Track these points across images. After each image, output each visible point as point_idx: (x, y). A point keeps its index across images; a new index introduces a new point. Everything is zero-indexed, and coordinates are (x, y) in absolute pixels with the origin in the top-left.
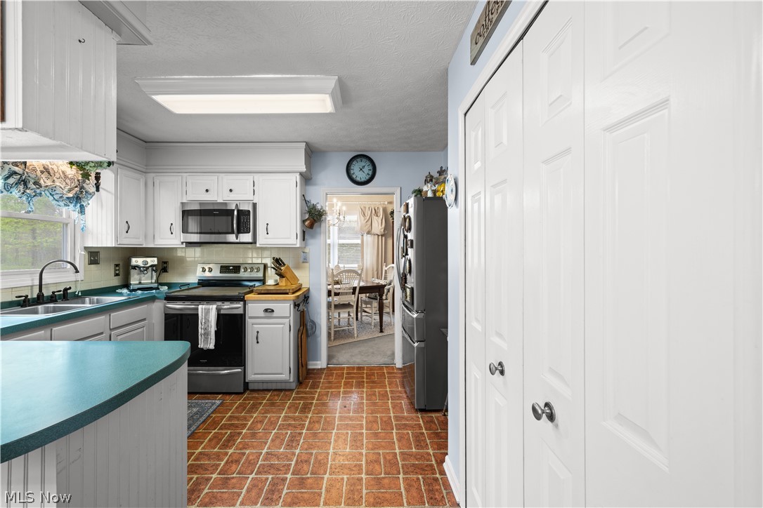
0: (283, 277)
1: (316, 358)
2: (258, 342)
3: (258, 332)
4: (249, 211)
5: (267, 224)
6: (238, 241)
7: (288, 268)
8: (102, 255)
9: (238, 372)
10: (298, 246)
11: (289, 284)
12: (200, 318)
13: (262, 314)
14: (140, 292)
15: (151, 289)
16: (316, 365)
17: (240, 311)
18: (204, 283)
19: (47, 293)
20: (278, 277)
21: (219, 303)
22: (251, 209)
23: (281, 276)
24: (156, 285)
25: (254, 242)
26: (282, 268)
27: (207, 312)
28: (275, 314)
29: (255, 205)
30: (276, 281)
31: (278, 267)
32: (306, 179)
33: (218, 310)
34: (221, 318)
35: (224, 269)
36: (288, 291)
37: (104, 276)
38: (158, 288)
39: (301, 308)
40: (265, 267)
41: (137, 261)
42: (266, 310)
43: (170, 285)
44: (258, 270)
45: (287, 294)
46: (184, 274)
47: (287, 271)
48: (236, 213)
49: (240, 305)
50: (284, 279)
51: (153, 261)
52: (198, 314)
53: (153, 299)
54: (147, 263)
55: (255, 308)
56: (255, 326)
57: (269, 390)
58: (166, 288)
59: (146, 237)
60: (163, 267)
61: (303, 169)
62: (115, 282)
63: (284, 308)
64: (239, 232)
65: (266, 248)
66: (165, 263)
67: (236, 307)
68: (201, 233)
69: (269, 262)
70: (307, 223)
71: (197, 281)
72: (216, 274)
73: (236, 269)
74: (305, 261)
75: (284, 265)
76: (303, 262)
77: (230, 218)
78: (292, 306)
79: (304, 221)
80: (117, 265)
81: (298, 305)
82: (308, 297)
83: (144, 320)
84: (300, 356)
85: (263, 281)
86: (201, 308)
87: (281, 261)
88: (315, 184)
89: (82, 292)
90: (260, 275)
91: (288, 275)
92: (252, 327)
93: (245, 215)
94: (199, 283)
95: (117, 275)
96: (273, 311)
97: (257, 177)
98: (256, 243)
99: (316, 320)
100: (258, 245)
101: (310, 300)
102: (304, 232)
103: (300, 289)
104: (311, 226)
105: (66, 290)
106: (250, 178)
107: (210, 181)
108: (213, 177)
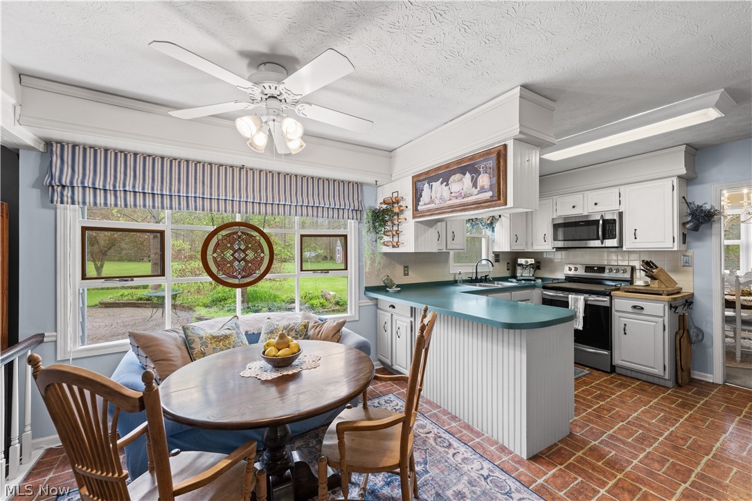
0: (655, 279)
1: (705, 370)
2: (625, 334)
3: (625, 325)
4: (615, 220)
5: (635, 230)
6: (603, 245)
7: (662, 270)
8: (501, 257)
9: (605, 354)
10: (676, 249)
11: (663, 286)
12: (570, 304)
13: (630, 310)
14: (523, 282)
15: (531, 280)
16: (705, 377)
17: (607, 304)
18: (569, 279)
19: (479, 277)
20: (649, 280)
21: (587, 295)
22: (616, 217)
23: (653, 278)
24: (533, 278)
25: (621, 246)
26: (654, 271)
27: (576, 300)
28: (644, 312)
29: (621, 214)
30: (646, 282)
31: (648, 270)
32: (687, 180)
33: (586, 300)
34: (588, 307)
35: (589, 269)
36: (661, 292)
37: (501, 270)
38: (534, 280)
39: (680, 310)
40: (633, 269)
41: (521, 261)
42: (635, 307)
43: (543, 279)
44: (625, 271)
45: (661, 295)
46: (553, 271)
47: (661, 274)
48: (601, 222)
49: (607, 299)
50: (657, 281)
51: (531, 261)
52: (568, 302)
53: (534, 287)
54: (527, 262)
55: (622, 304)
56: (622, 319)
57: (638, 379)
58: (540, 280)
59: (527, 244)
60: (537, 266)
61: (683, 171)
62: (507, 274)
63: (657, 308)
64: (604, 238)
65: (634, 251)
66: (539, 262)
67: (603, 301)
69: (637, 264)
70: (688, 226)
71: (564, 278)
72: (581, 272)
73: (601, 269)
74: (687, 264)
75: (657, 267)
76: (684, 266)
77: (595, 227)
78: (667, 307)
79: (684, 224)
80: (508, 263)
81: (676, 308)
82: (692, 303)
83: (529, 300)
84: (678, 358)
85: (631, 282)
86: (571, 297)
87: (653, 264)
88: (701, 183)
89: (493, 278)
90: (627, 276)
91: (662, 278)
92: (618, 321)
93: (612, 223)
94: (565, 279)
95: (508, 269)
96: (642, 308)
97: (622, 189)
98: (622, 247)
99: (704, 329)
100: (624, 249)
101: (694, 306)
102: (684, 236)
103: (678, 293)
104: (696, 229)
105: (486, 276)
106: (616, 190)
107: (576, 199)
108: (580, 196)
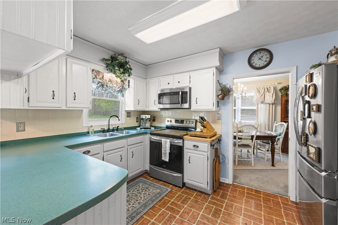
0: (205, 128)
1: (225, 176)
2: (190, 163)
3: (190, 157)
4: (187, 92)
5: (197, 98)
6: (181, 108)
7: (208, 122)
8: (132, 114)
9: (180, 177)
10: (214, 110)
11: (209, 132)
12: (163, 145)
13: (192, 148)
14: (143, 129)
15: (147, 128)
16: (225, 180)
17: (181, 145)
18: (168, 128)
20: (202, 128)
21: (171, 139)
22: (188, 90)
23: (204, 127)
24: (149, 127)
25: (190, 108)
26: (204, 123)
27: (166, 142)
28: (199, 149)
29: (190, 89)
30: (201, 129)
31: (202, 122)
32: (220, 71)
33: (171, 142)
34: (172, 146)
35: (177, 121)
36: (207, 137)
37: (132, 122)
38: (150, 128)
39: (215, 146)
40: (196, 121)
41: (143, 116)
42: (194, 146)
44: (193, 123)
45: (207, 138)
46: (161, 123)
47: (207, 124)
48: (180, 93)
49: (181, 141)
50: (206, 129)
51: (148, 116)
52: (162, 143)
53: (146, 133)
54: (146, 117)
55: (188, 144)
56: (188, 153)
57: (196, 190)
58: (154, 128)
59: (146, 106)
60: (153, 119)
61: (218, 64)
62: (136, 124)
63: (205, 146)
64: (182, 103)
65: (200, 111)
66: (154, 117)
67: (178, 142)
68: (171, 104)
69: (198, 118)
70: (220, 97)
71: (165, 126)
72: (174, 124)
73: (182, 122)
74: (219, 119)
75: (206, 121)
76: (218, 120)
77: (178, 96)
78: (209, 146)
79: (218, 96)
80: (137, 118)
81: (213, 146)
82: (221, 140)
83: (143, 142)
84: (214, 175)
85: (195, 129)
86: (163, 140)
87: (204, 118)
88: (226, 74)
89: (124, 128)
90: (193, 125)
91: (208, 127)
92: (187, 154)
93: (185, 94)
95: (137, 122)
96: (198, 147)
97: (192, 74)
98: (191, 109)
99: (225, 155)
100: (192, 110)
101: (222, 142)
102: (218, 102)
103: (215, 135)
104: (223, 98)
105: (118, 127)
106: (188, 74)
107: (169, 79)
108: (171, 77)
